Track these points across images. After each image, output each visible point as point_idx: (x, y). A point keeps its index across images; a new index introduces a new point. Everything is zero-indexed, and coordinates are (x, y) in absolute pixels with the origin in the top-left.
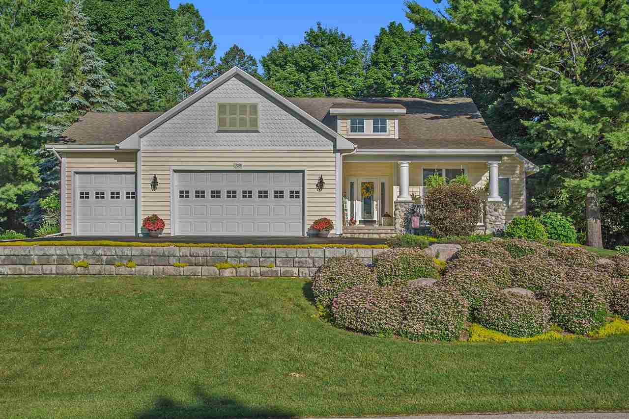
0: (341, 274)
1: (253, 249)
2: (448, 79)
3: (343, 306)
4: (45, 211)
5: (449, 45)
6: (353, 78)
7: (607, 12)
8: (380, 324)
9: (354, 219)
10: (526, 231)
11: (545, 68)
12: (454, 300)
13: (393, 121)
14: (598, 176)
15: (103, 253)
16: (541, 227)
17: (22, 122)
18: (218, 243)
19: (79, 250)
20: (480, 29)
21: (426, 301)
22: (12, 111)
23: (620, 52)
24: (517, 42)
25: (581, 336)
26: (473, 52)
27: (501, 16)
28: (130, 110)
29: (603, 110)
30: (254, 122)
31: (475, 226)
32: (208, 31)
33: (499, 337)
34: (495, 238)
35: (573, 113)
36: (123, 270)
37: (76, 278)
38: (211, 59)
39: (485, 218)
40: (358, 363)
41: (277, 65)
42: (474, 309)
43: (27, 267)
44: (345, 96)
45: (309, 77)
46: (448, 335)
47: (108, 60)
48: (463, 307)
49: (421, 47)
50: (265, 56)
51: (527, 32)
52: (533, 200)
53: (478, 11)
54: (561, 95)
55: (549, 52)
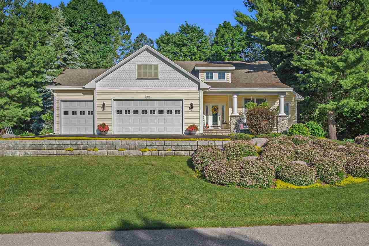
0: (208, 154)
1: (160, 141)
2: (255, 51)
3: (210, 171)
4: (44, 122)
5: (258, 34)
6: (204, 50)
7: (339, 18)
8: (229, 180)
9: (208, 125)
10: (299, 131)
11: (306, 46)
12: (267, 167)
13: (228, 74)
14: (335, 103)
15: (81, 144)
16: (307, 129)
17: (34, 75)
18: (142, 138)
19: (68, 142)
20: (273, 26)
21: (253, 168)
22: (29, 68)
23: (346, 39)
24: (292, 32)
25: (332, 185)
26: (270, 37)
27: (284, 19)
28: (87, 67)
29: (337, 68)
30: (156, 74)
31: (272, 129)
32: (127, 26)
33: (290, 186)
34: (283, 135)
35: (322, 70)
36: (91, 152)
37: (67, 156)
38: (129, 41)
39: (277, 124)
40: (220, 200)
41: (164, 44)
42: (277, 172)
43: (41, 151)
44: (201, 60)
45: (181, 50)
46: (265, 185)
47: (75, 41)
48: (272, 171)
49: (240, 34)
50: (158, 39)
51: (298, 28)
52: (301, 115)
53: (273, 16)
54: (316, 60)
55: (308, 38)
